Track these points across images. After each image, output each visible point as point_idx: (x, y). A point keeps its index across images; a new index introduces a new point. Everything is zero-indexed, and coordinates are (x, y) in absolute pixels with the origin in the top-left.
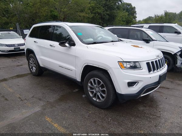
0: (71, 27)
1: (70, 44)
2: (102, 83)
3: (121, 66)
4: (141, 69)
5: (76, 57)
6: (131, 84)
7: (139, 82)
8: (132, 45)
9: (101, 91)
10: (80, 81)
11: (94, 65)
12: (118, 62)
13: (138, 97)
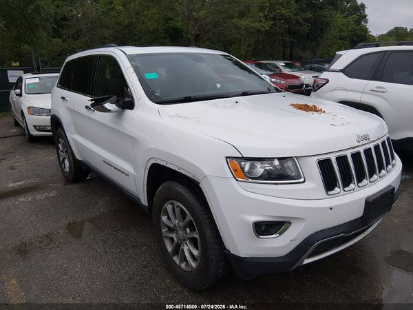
0: (131, 58)
1: (121, 103)
2: (189, 217)
3: (235, 170)
4: (302, 180)
5: (133, 139)
6: (264, 228)
7: (290, 223)
8: (292, 105)
9: (189, 239)
10: (147, 205)
11: (169, 166)
12: (227, 158)
13: (294, 267)
